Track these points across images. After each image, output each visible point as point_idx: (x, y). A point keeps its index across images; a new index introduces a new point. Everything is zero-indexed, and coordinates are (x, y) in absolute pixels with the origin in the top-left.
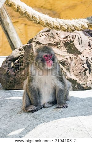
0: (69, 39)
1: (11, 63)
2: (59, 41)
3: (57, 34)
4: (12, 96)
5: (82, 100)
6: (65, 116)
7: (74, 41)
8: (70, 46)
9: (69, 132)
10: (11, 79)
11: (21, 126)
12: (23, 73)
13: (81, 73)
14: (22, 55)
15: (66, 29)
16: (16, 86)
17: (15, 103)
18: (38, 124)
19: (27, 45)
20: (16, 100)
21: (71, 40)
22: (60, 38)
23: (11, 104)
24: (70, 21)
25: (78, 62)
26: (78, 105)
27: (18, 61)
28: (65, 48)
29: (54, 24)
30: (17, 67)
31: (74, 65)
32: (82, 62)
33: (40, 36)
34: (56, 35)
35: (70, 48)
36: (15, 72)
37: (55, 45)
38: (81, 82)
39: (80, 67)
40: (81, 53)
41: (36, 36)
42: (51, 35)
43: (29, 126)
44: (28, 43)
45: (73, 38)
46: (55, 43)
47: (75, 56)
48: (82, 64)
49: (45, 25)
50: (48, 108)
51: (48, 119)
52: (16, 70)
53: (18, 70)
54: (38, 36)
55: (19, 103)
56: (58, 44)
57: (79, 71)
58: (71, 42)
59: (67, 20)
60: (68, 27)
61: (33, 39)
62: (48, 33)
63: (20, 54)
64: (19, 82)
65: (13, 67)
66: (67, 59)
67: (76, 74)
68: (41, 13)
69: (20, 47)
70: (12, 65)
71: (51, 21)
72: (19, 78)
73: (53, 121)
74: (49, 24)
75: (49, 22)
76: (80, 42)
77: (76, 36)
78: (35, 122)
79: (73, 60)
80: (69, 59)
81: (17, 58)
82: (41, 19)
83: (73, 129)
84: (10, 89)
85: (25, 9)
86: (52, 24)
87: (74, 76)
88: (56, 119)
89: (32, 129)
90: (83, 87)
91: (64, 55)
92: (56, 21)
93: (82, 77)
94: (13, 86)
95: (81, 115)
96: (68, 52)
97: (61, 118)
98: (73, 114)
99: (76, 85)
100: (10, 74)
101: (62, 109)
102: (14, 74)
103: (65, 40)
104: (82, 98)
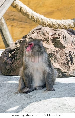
0: (56, 36)
1: (9, 54)
2: (48, 37)
3: (47, 32)
4: (10, 80)
5: (66, 85)
6: (53, 97)
7: (60, 38)
8: (56, 42)
9: (57, 109)
10: (8, 67)
11: (18, 104)
12: (18, 62)
13: (65, 63)
14: (18, 48)
15: (57, 27)
16: (12, 72)
17: (12, 86)
18: (31, 103)
19: (22, 40)
20: (12, 83)
21: (57, 37)
22: (49, 35)
23: (9, 86)
24: (61, 21)
25: (62, 55)
26: (63, 89)
27: (15, 52)
28: (52, 43)
29: (48, 23)
30: (13, 57)
31: (59, 57)
32: (66, 55)
33: (32, 33)
34: (45, 32)
35: (56, 43)
36: (12, 62)
37: (44, 40)
38: (65, 71)
39: (64, 59)
40: (65, 47)
41: (29, 33)
42: (42, 33)
43: (24, 104)
44: (22, 39)
45: (59, 35)
46: (44, 39)
47: (61, 50)
48: (66, 57)
49: (41, 23)
50: (39, 91)
51: (39, 99)
52: (13, 60)
53: (14, 60)
54: (31, 33)
55: (15, 86)
56: (47, 40)
57: (63, 62)
58: (57, 39)
59: (58, 20)
60: (59, 26)
61: (27, 35)
62: (39, 31)
63: (16, 47)
64: (15, 69)
65: (10, 57)
66: (54, 52)
67: (61, 64)
68: (38, 13)
69: (16, 42)
70: (10, 55)
71: (46, 20)
72: (15, 66)
73: (43, 101)
74: (44, 22)
75: (44, 21)
76: (65, 39)
77: (61, 34)
78: (29, 101)
79: (59, 53)
80: (56, 52)
81: (14, 50)
82: (38, 18)
83: (60, 107)
84: (8, 75)
85: (26, 10)
86: (47, 23)
87: (59, 65)
88: (46, 99)
89: (27, 106)
90: (66, 75)
91: (51, 48)
92: (50, 21)
93: (65, 67)
94: (10, 73)
95: (66, 96)
96: (55, 46)
97: (49, 98)
98: (59, 95)
99: (61, 73)
100: (8, 63)
101: (50, 92)
102: (11, 63)
103: (53, 37)
104: (65, 84)
